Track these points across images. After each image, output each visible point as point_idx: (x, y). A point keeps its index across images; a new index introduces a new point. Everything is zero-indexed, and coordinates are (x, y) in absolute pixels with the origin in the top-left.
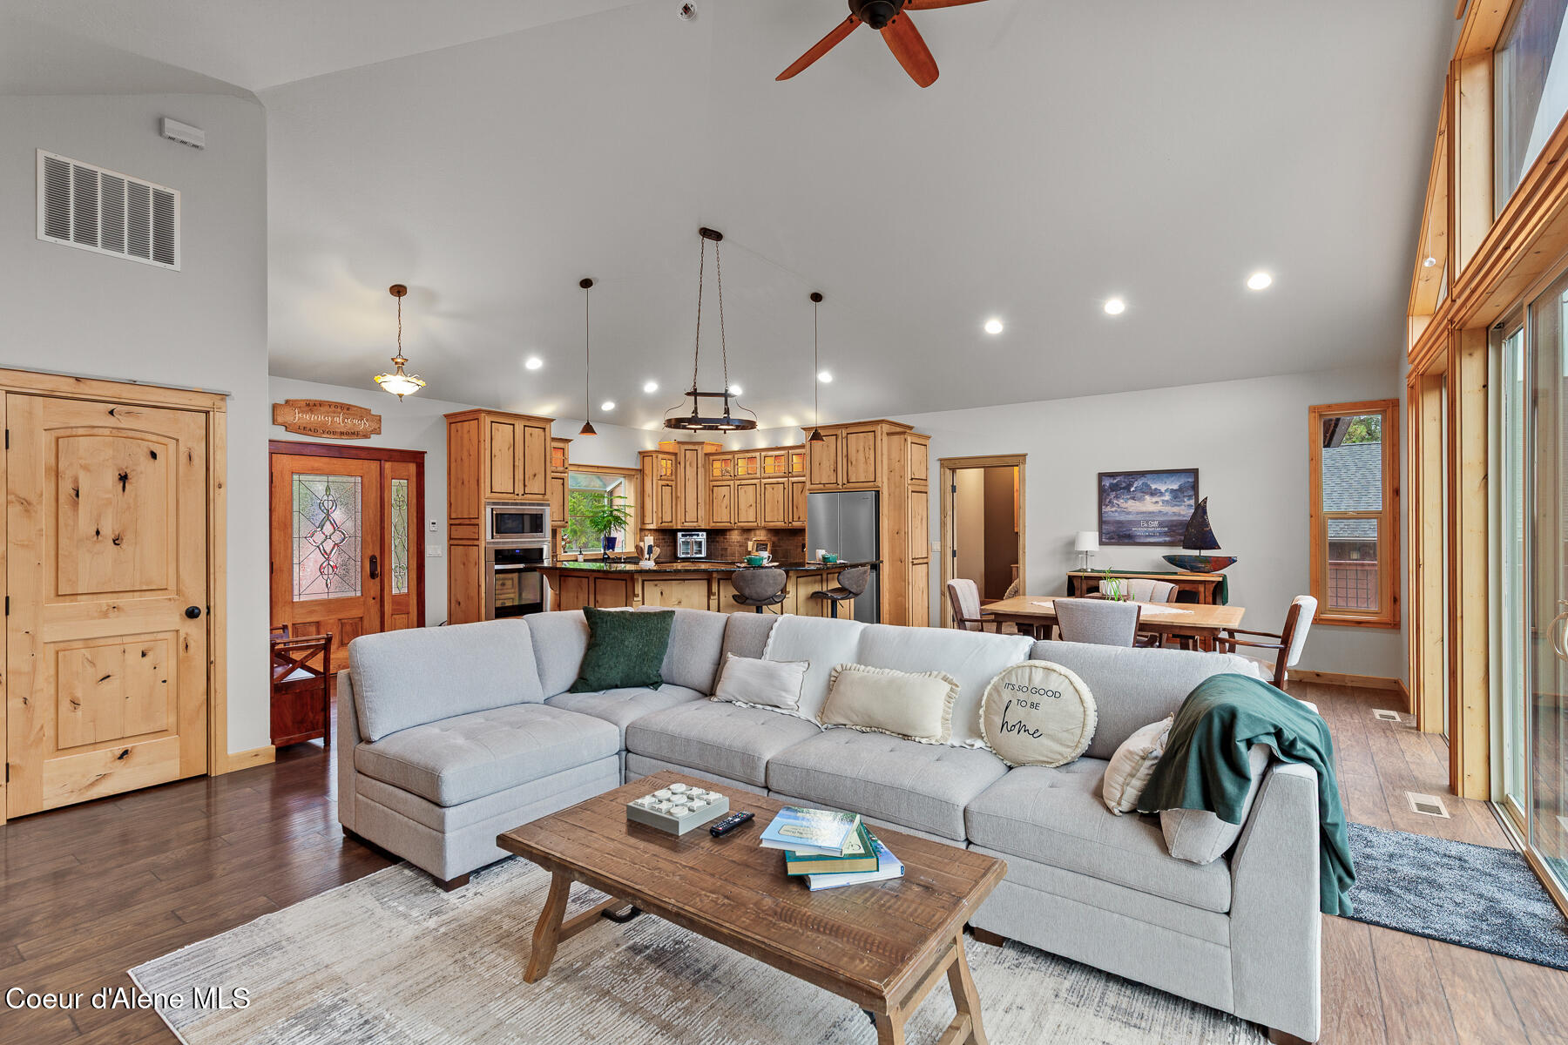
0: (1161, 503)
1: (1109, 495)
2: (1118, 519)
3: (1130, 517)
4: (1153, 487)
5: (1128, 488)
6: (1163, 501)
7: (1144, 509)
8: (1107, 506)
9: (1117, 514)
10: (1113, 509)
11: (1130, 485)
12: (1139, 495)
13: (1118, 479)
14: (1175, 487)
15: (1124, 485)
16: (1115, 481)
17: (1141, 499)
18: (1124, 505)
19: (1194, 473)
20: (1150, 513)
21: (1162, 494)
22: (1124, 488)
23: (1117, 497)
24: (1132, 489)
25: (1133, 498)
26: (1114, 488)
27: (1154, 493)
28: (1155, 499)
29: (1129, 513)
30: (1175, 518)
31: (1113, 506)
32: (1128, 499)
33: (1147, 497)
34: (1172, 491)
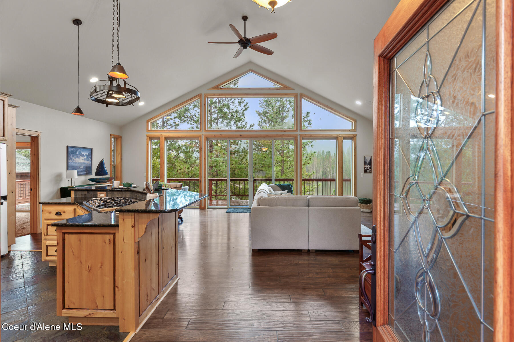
0: (84, 160)
1: (70, 155)
2: (73, 165)
3: (77, 165)
4: (82, 153)
5: (76, 153)
6: (85, 159)
7: (80, 161)
8: (70, 160)
9: (73, 163)
10: (72, 161)
11: (76, 152)
12: (79, 156)
13: (73, 149)
14: (87, 154)
15: (75, 152)
16: (72, 150)
17: (79, 158)
18: (75, 160)
19: (91, 149)
20: (82, 163)
21: (84, 157)
22: (75, 153)
23: (73, 156)
24: (77, 154)
25: (77, 157)
26: (72, 152)
27: (83, 156)
28: (83, 158)
29: (76, 163)
30: (87, 165)
31: (72, 160)
32: (76, 157)
33: (81, 157)
34: (87, 155)
